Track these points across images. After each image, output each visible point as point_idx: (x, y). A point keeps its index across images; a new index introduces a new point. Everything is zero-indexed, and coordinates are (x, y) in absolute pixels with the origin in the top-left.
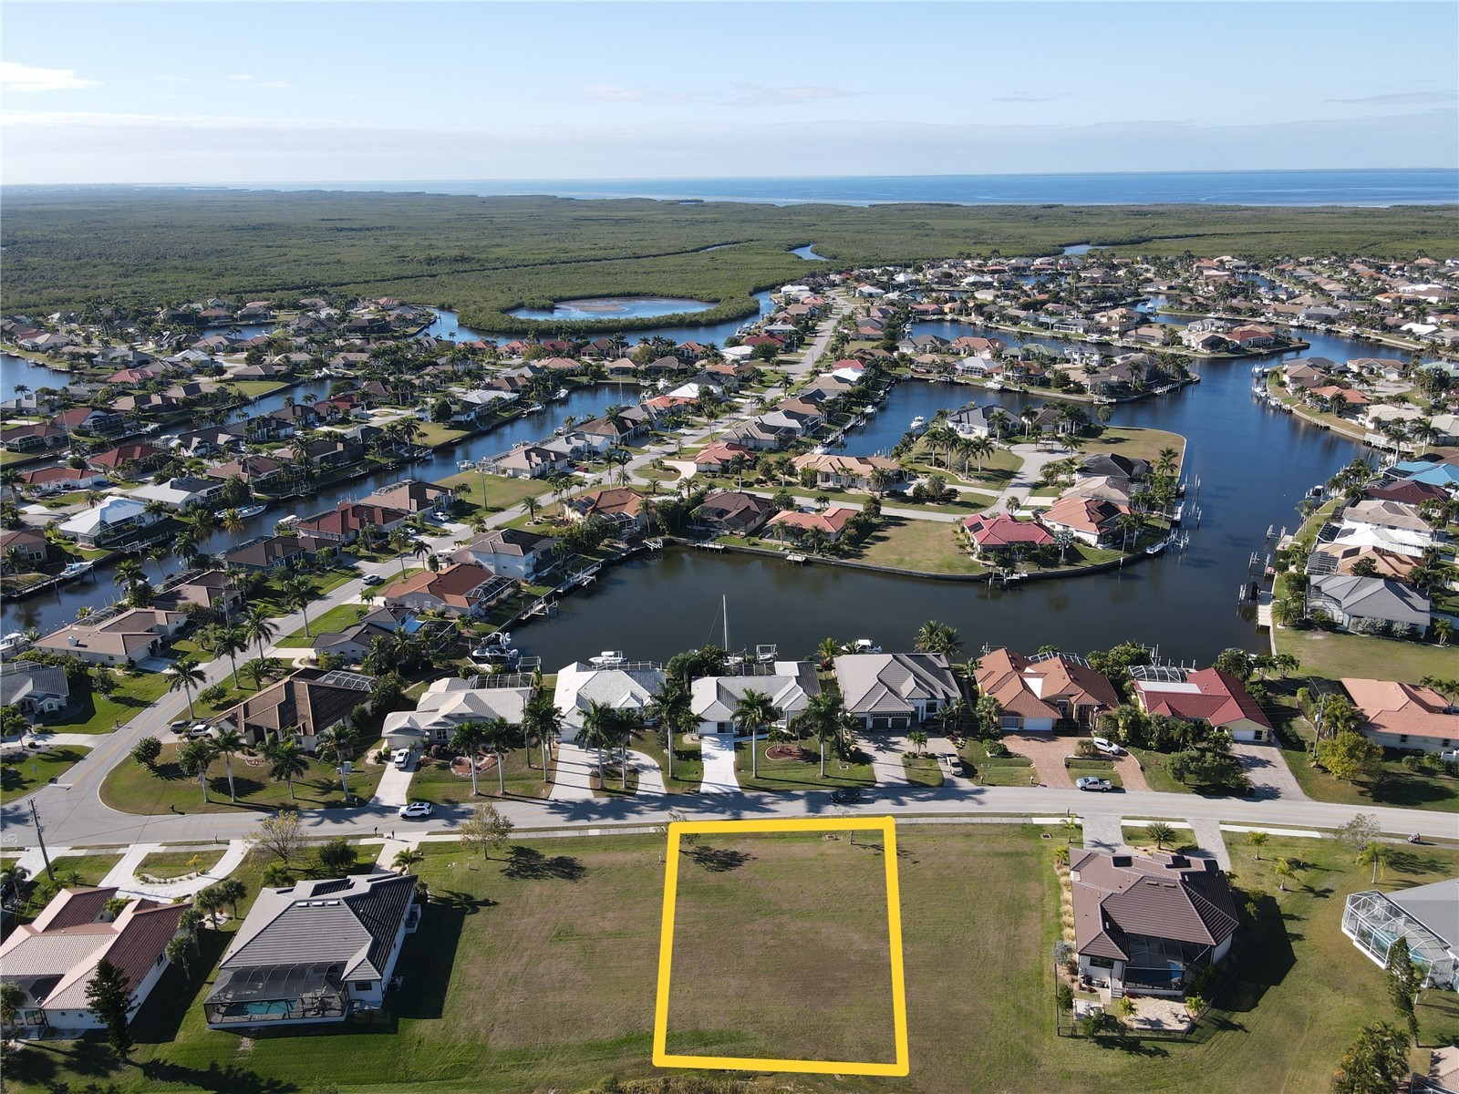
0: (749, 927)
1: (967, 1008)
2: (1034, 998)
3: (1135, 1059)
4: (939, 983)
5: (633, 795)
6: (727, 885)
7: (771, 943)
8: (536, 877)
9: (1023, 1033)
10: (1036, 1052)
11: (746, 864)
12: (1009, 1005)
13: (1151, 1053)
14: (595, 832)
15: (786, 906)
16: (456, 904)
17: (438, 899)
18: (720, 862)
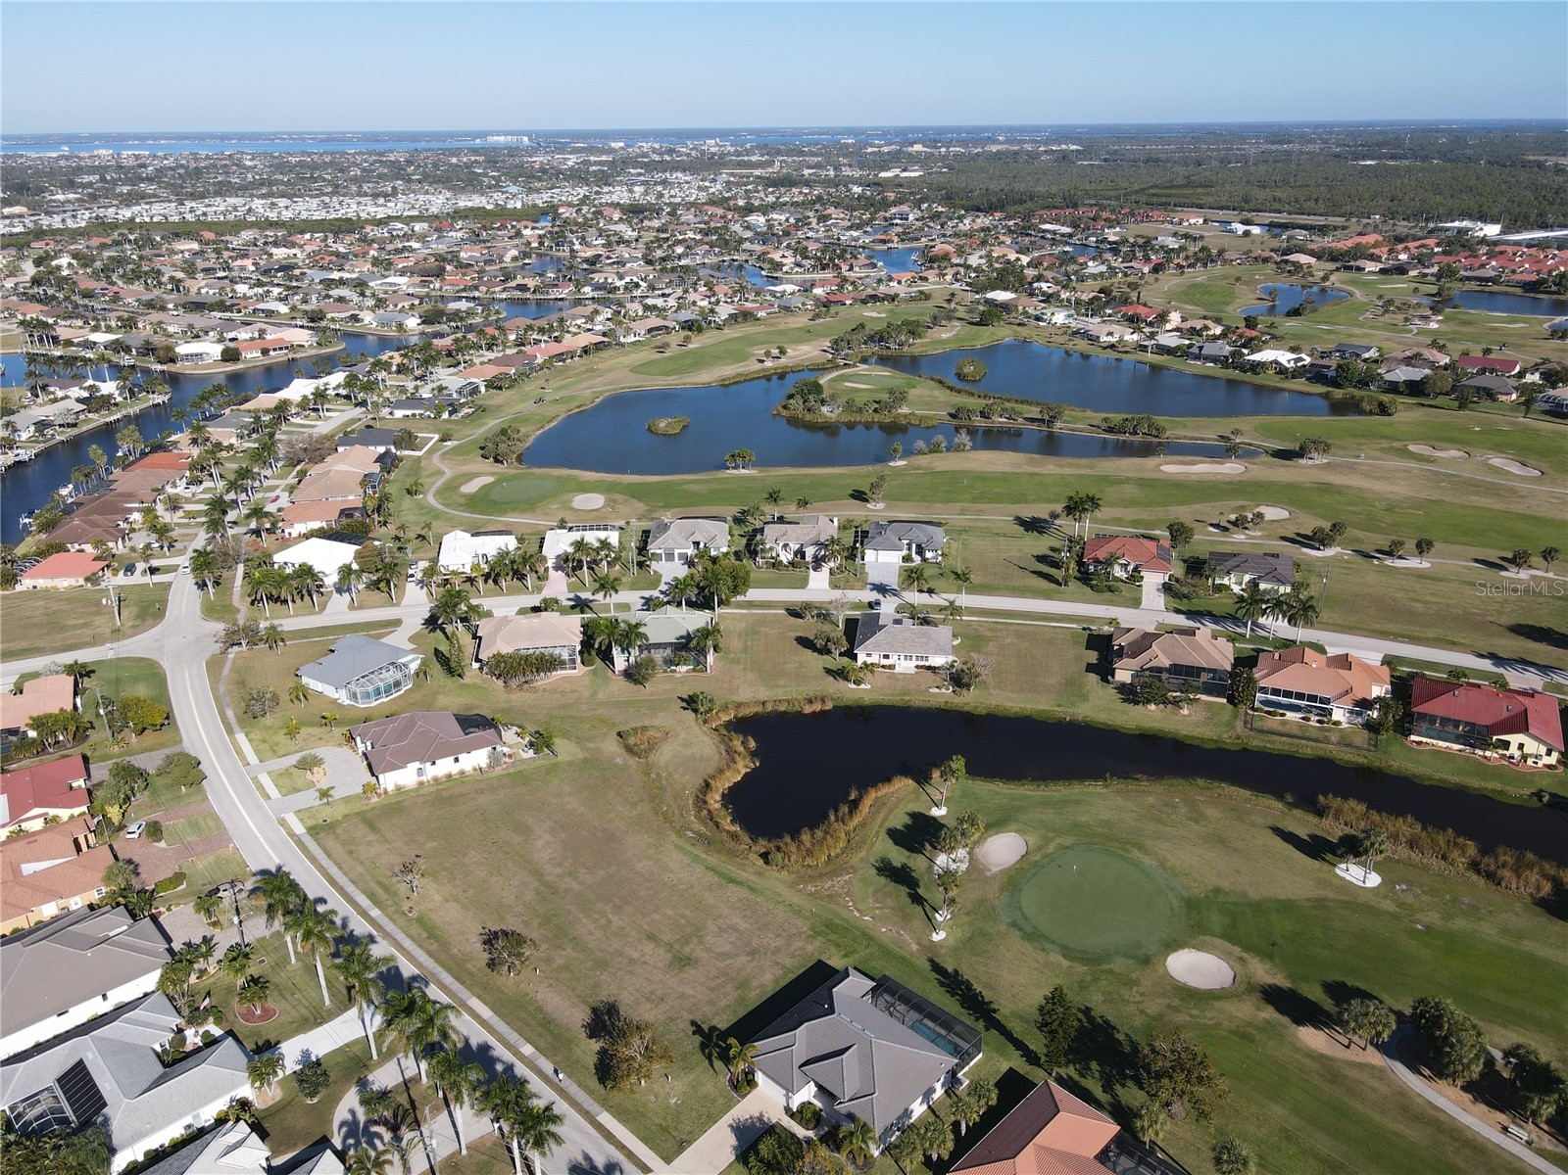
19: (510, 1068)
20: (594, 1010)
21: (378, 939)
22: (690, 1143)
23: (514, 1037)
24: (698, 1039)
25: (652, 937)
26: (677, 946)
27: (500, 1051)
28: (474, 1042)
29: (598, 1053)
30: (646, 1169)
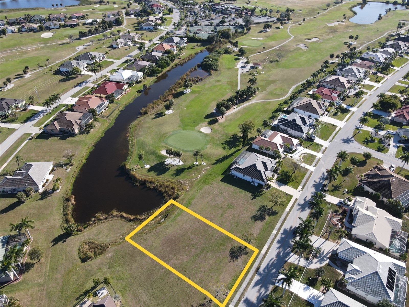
0: (202, 241)
1: (134, 267)
2: (120, 285)
3: (84, 290)
4: (145, 268)
5: (292, 251)
6: (222, 247)
7: (192, 242)
8: (259, 210)
9: (116, 273)
10: (110, 270)
11: (229, 258)
12: (124, 277)
13: (81, 296)
14: (274, 232)
15: (203, 255)
16: (257, 194)
17: (262, 191)
18: (235, 252)
19: (282, 234)
20: (256, 220)
21: (245, 298)
22: (286, 193)
23: (272, 237)
24: (257, 198)
25: (222, 215)
26: (224, 209)
27: (278, 238)
28: (278, 245)
29: (269, 216)
30: (296, 199)
